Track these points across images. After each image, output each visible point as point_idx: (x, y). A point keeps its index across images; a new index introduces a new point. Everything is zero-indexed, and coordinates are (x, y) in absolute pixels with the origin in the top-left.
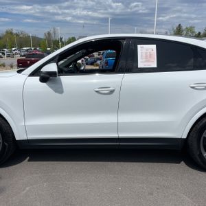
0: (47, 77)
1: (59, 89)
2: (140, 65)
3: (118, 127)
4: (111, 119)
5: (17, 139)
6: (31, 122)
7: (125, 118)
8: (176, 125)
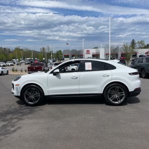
0: (55, 74)
1: (59, 78)
2: (86, 69)
3: (79, 90)
4: (76, 87)
5: (45, 95)
6: (50, 89)
7: (81, 87)
8: (99, 89)
